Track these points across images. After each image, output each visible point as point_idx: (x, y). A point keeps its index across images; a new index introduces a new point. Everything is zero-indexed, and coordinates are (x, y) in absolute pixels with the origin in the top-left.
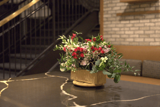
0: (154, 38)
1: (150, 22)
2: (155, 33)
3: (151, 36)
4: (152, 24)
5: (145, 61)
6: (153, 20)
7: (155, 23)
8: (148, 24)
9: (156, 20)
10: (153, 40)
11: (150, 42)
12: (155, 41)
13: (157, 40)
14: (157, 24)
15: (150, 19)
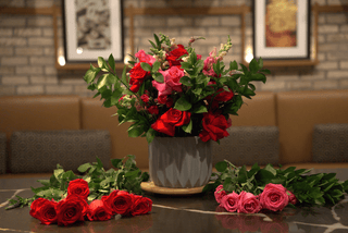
0: (29, 76)
1: (14, 36)
2: (29, 64)
3: (19, 71)
4: (19, 42)
5: (18, 134)
6: (21, 32)
7: (27, 38)
8: (9, 42)
9: (28, 32)
10: (24, 80)
11: (17, 86)
12: (30, 84)
13: (34, 80)
14: (31, 41)
15: (13, 28)
